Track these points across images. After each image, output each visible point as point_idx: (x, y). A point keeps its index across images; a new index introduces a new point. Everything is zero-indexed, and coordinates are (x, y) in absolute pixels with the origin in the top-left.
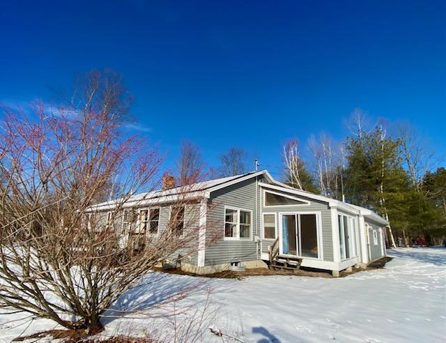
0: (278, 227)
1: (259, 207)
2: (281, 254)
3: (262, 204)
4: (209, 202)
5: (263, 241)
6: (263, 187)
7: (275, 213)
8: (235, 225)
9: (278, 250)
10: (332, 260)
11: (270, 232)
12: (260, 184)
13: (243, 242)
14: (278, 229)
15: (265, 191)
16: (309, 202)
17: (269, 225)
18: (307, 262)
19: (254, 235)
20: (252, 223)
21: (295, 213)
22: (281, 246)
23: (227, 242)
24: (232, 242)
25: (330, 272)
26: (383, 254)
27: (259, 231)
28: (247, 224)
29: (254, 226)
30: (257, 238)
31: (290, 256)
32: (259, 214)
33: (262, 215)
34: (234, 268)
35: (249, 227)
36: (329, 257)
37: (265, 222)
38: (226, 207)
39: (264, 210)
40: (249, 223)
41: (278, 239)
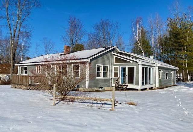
0: (119, 72)
1: (112, 64)
2: (120, 83)
3: (114, 62)
4: (90, 63)
5: (113, 78)
6: (114, 55)
7: (119, 66)
8: (101, 72)
9: (119, 82)
10: (138, 85)
11: (116, 75)
12: (113, 53)
13: (104, 79)
14: (119, 73)
15: (115, 56)
16: (131, 62)
17: (116, 72)
18: (130, 86)
19: (109, 76)
20: (108, 71)
21: (126, 66)
22: (120, 80)
23: (97, 79)
24: (99, 79)
25: (137, 90)
26: (173, 84)
27: (112, 74)
28: (106, 72)
29: (109, 72)
30: (111, 77)
31: (124, 84)
32: (112, 67)
33: (113, 67)
34: (100, 89)
35: (107, 73)
36: (137, 84)
37: (114, 70)
38: (97, 65)
39: (114, 65)
40: (107, 71)
41: (119, 77)
